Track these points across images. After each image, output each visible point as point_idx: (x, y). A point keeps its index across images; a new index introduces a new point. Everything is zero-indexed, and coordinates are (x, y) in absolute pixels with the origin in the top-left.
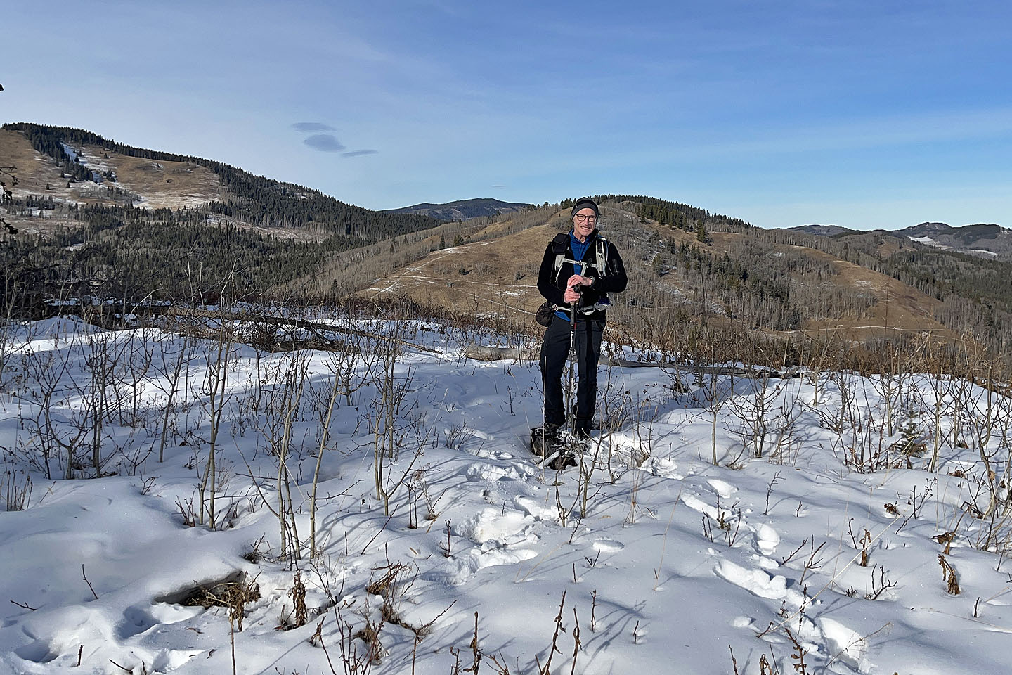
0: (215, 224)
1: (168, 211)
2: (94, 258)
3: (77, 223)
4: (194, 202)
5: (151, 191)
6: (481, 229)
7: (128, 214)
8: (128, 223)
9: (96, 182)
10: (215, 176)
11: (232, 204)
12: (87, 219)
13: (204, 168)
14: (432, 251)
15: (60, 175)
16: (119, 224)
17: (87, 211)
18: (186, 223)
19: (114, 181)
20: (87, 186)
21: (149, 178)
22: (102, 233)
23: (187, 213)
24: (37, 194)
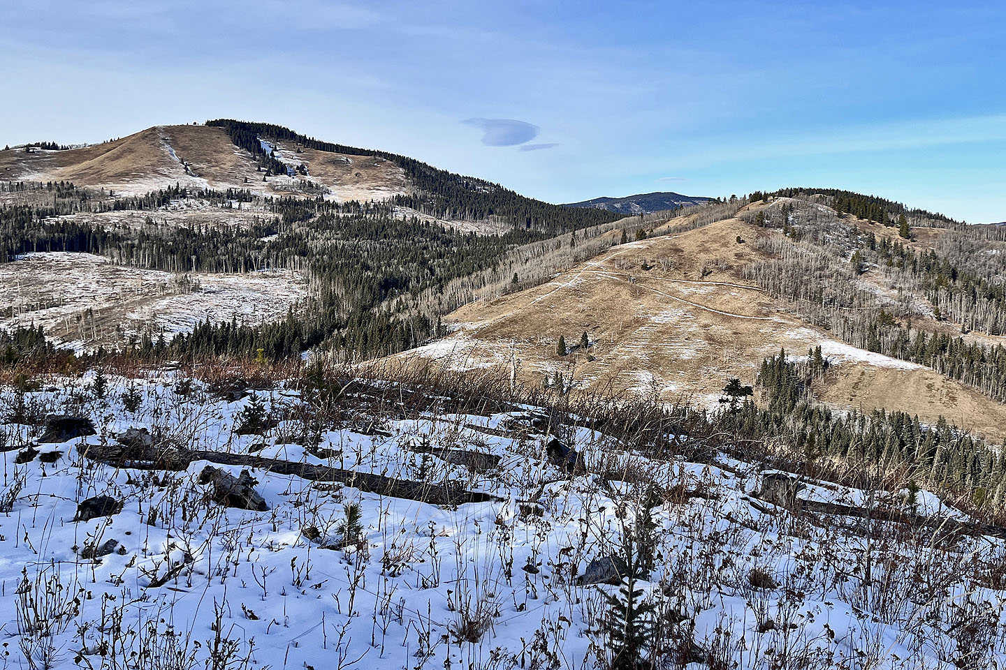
0: (400, 217)
1: (356, 204)
2: (286, 249)
3: (272, 215)
4: (382, 195)
5: (341, 185)
6: (663, 223)
7: (319, 207)
8: (318, 215)
9: (290, 176)
10: (401, 169)
11: (416, 197)
12: (281, 211)
13: (391, 162)
14: (614, 244)
15: (257, 169)
16: (311, 216)
17: (281, 203)
18: (373, 215)
19: (306, 174)
20: (282, 179)
21: (339, 172)
22: (294, 225)
23: (374, 206)
24: (237, 188)
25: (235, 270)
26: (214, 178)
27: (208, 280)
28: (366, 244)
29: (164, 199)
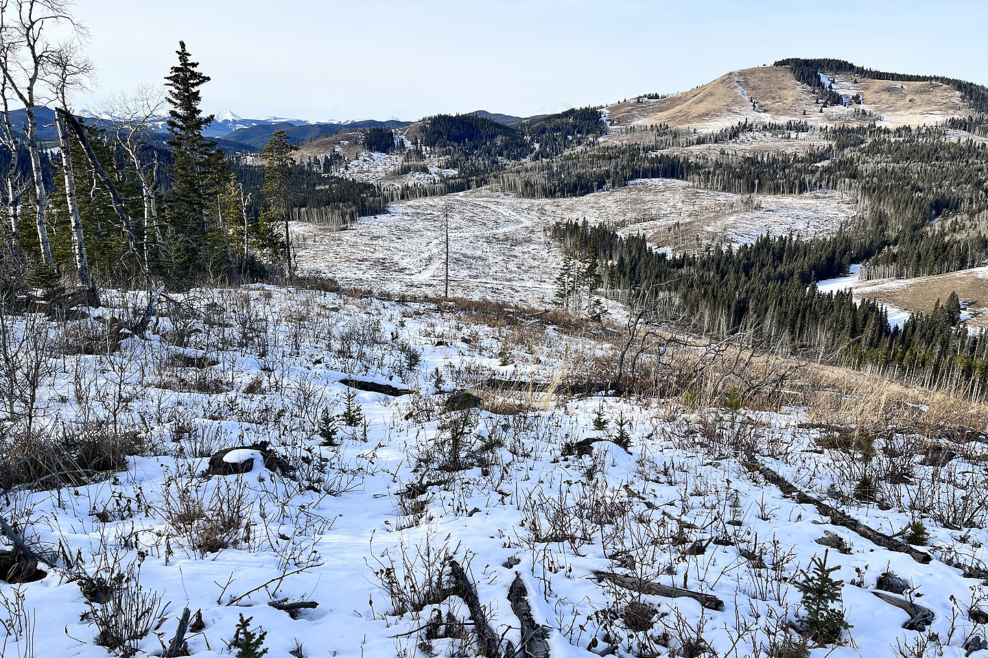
0: (954, 140)
1: (908, 129)
2: (838, 173)
3: (826, 143)
4: (936, 119)
5: (893, 111)
7: (871, 132)
8: (870, 141)
9: (845, 106)
10: (958, 93)
11: (972, 120)
12: (834, 138)
13: (947, 86)
15: (815, 101)
16: (862, 142)
17: (835, 132)
18: (925, 139)
19: (860, 103)
20: (838, 110)
21: (893, 98)
22: (846, 151)
23: (927, 130)
24: (796, 119)
25: (791, 192)
26: (777, 112)
27: (768, 200)
28: (916, 166)
29: (734, 133)
